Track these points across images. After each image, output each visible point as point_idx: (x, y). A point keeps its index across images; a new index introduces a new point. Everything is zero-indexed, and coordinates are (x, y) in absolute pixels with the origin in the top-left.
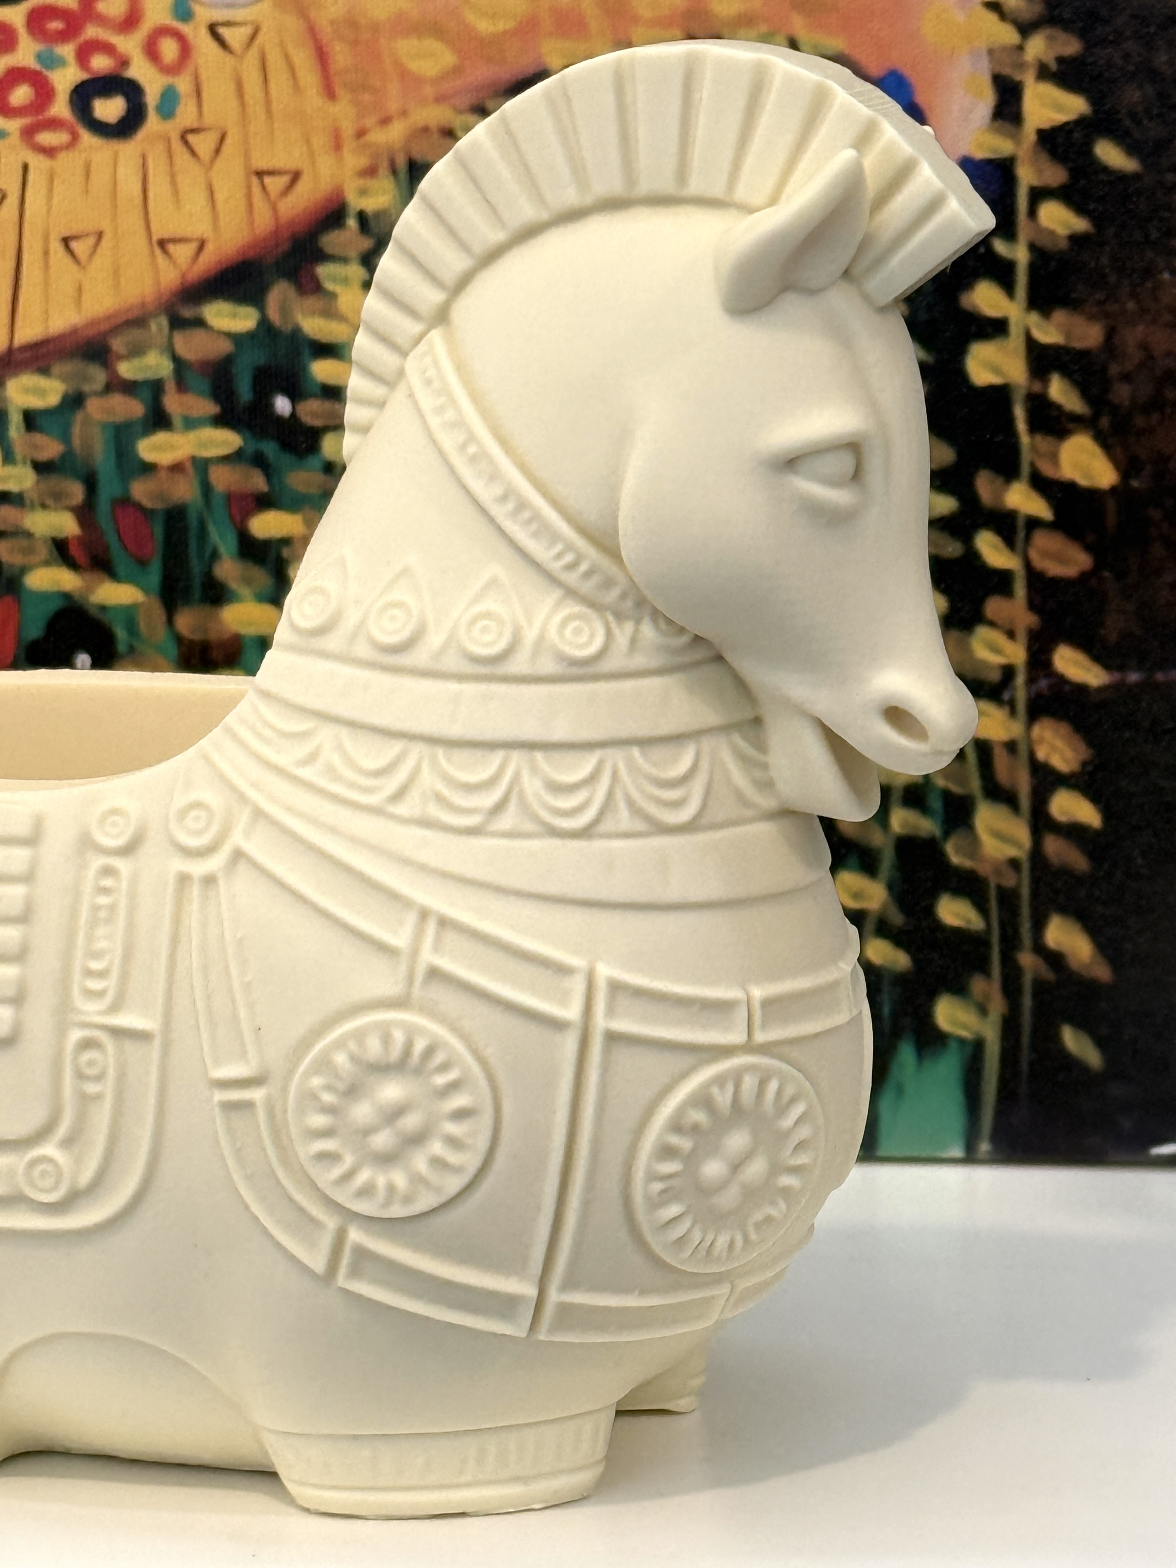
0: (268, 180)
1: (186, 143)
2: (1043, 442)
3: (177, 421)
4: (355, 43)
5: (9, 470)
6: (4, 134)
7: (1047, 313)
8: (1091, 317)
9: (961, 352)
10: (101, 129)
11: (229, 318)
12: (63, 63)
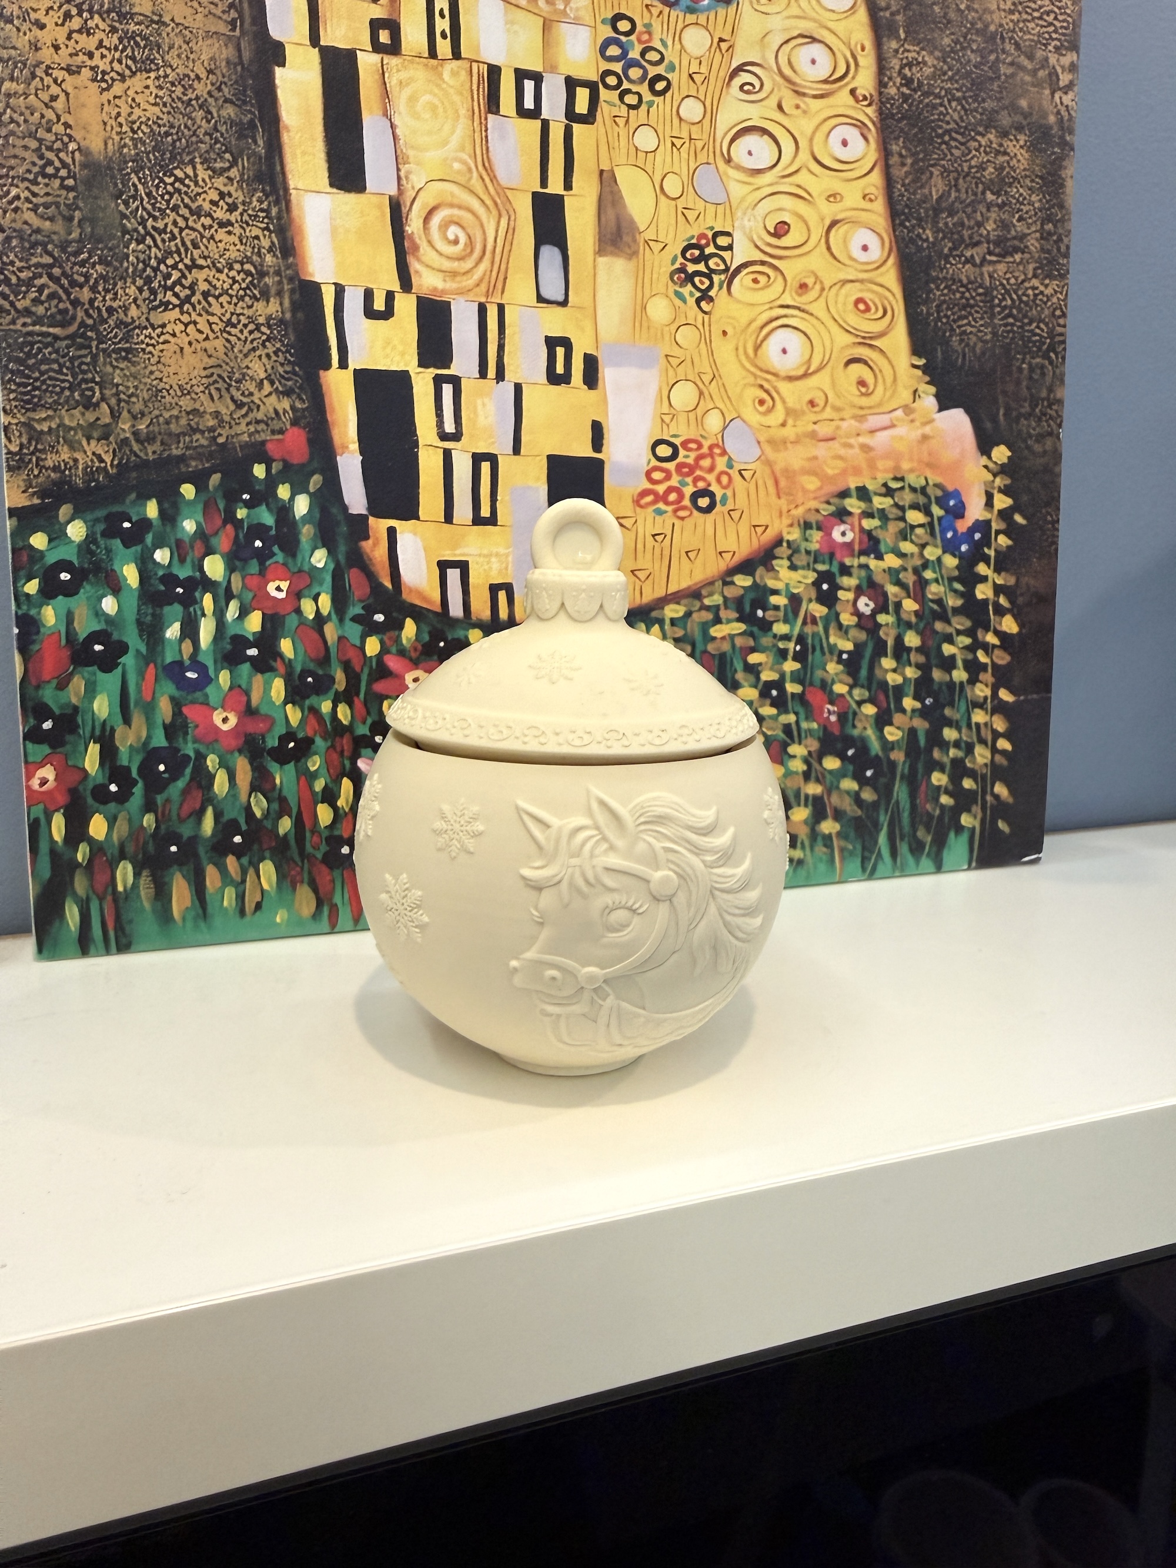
0: (757, 528)
1: (730, 515)
2: (997, 618)
3: (724, 621)
4: (787, 478)
6: (666, 512)
7: (999, 574)
8: (1012, 574)
9: (974, 588)
10: (700, 510)
11: (743, 581)
12: (687, 485)
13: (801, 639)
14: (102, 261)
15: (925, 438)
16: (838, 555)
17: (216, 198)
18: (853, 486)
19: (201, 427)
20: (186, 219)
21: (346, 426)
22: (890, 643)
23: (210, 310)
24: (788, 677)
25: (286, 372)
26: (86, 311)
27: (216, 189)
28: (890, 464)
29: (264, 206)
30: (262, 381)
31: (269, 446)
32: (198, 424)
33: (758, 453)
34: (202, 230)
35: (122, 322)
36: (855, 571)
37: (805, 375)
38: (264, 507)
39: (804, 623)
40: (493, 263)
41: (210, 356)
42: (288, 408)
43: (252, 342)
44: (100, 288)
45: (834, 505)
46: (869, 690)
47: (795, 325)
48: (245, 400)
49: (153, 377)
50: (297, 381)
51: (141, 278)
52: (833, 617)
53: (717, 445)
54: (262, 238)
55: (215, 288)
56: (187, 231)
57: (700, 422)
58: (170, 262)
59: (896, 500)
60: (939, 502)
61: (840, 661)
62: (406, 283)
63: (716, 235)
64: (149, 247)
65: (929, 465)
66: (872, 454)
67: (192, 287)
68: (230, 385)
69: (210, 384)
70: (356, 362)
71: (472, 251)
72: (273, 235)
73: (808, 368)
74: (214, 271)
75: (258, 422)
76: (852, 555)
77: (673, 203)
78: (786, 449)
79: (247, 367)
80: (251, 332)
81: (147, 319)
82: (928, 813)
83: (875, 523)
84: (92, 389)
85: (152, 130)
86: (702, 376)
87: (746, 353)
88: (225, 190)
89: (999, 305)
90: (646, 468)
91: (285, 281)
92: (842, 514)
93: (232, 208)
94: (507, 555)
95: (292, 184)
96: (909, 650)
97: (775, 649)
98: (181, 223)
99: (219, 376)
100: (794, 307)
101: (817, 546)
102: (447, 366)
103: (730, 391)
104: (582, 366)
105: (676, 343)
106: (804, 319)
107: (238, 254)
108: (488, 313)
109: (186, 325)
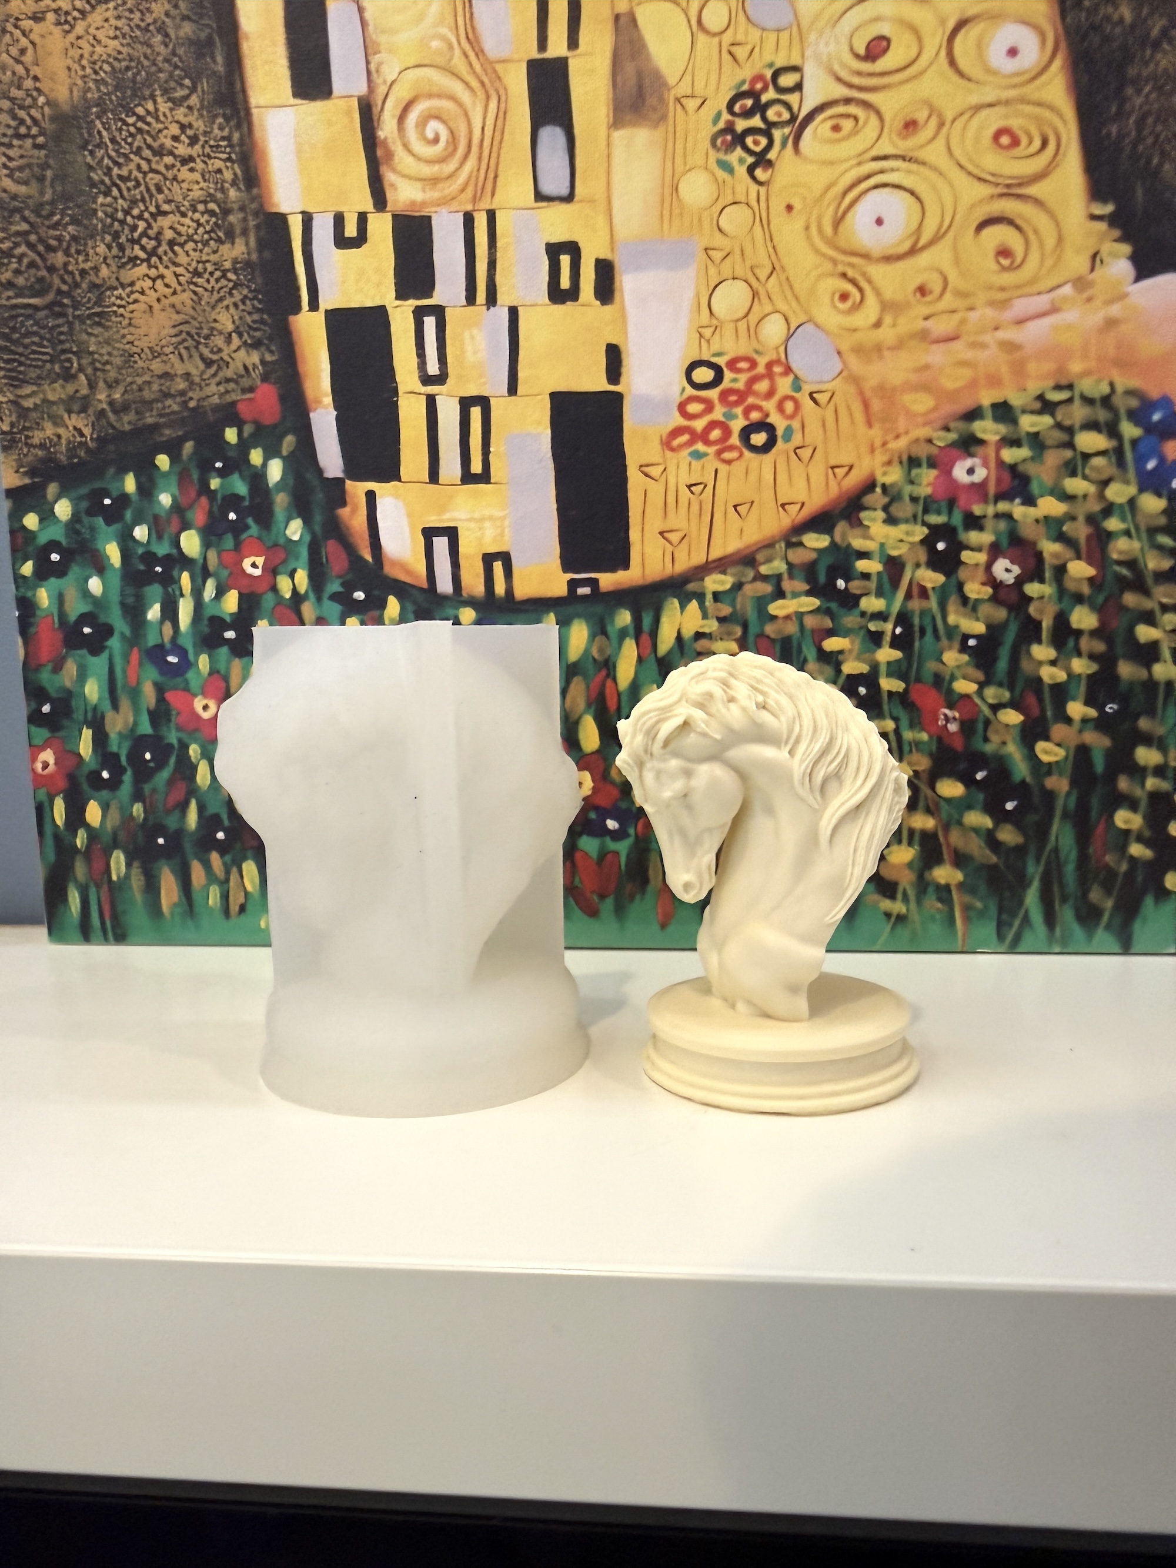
0: (837, 470)
1: (796, 454)
3: (788, 595)
4: (883, 398)
5: (705, 622)
6: (706, 455)
10: (754, 449)
11: (816, 541)
12: (736, 417)
13: (903, 618)
14: (75, 221)
15: (1111, 323)
16: (962, 500)
17: (177, 132)
18: (986, 402)
19: (173, 391)
20: (150, 162)
22: (1046, 624)
23: (177, 260)
24: (883, 669)
25: (254, 322)
26: (62, 278)
27: (178, 122)
28: (1051, 366)
29: (226, 133)
30: (230, 335)
31: (240, 407)
32: (169, 388)
33: (838, 366)
34: (164, 171)
35: (95, 285)
36: (989, 523)
37: (913, 251)
38: (237, 475)
39: (908, 596)
40: (480, 156)
41: (178, 312)
42: (257, 362)
43: (219, 291)
44: (73, 250)
45: (957, 431)
46: (1011, 688)
47: (898, 182)
48: (214, 357)
49: (125, 341)
50: (265, 331)
51: (110, 234)
52: (954, 589)
53: (778, 362)
54: (224, 170)
55: (179, 234)
56: (150, 175)
57: (754, 332)
58: (136, 212)
59: (1059, 418)
60: (1134, 416)
61: (964, 648)
62: (380, 201)
63: (776, 75)
64: (116, 199)
65: (1117, 363)
66: (1019, 355)
67: (158, 238)
68: (198, 342)
69: (180, 343)
70: (327, 301)
71: (455, 149)
72: (236, 166)
73: (917, 240)
74: (177, 214)
75: (227, 381)
76: (985, 501)
77: (716, 39)
78: (881, 357)
79: (215, 321)
80: (217, 280)
81: (117, 279)
82: (1107, 866)
83: (1023, 452)
84: (69, 360)
85: (113, 69)
86: (757, 271)
87: (820, 231)
88: (185, 121)
90: (678, 399)
91: (250, 218)
92: (969, 444)
93: (194, 141)
94: (503, 519)
95: (251, 104)
96: (1079, 633)
97: (862, 632)
98: (145, 166)
99: (188, 333)
100: (896, 157)
101: (928, 491)
102: (429, 295)
103: (797, 287)
104: (593, 276)
105: (720, 230)
106: (909, 172)
107: (201, 192)
108: (476, 224)
109: (154, 280)
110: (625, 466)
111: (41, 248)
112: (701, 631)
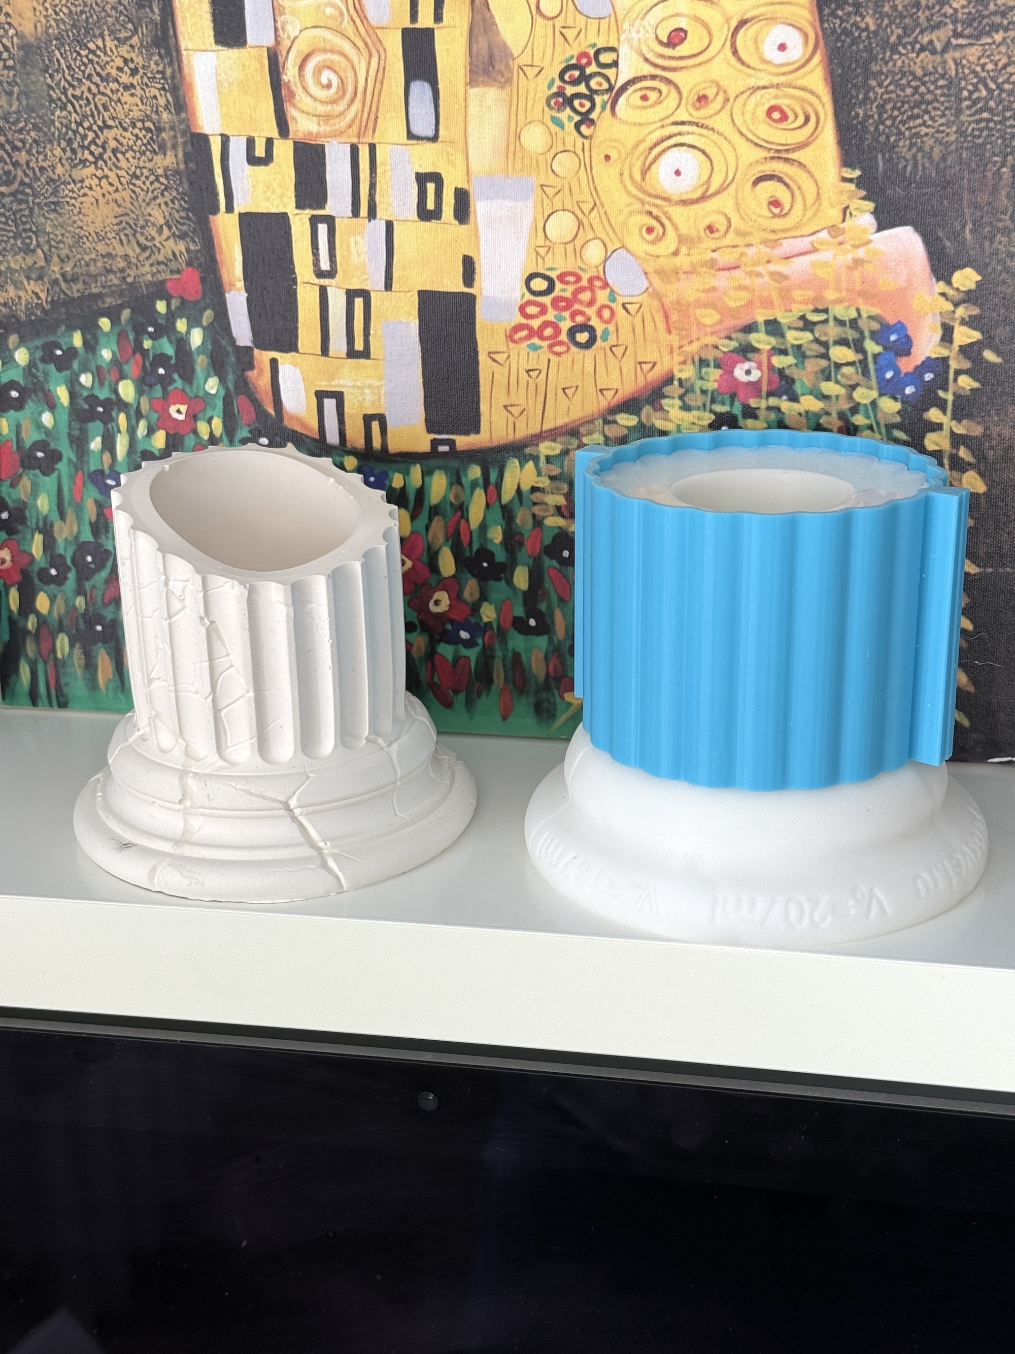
0: (643, 365)
1: (612, 351)
2: (956, 474)
4: (679, 311)
5: (540, 479)
6: (541, 347)
7: (959, 421)
8: (979, 423)
9: (923, 437)
10: (579, 345)
11: (627, 420)
12: (565, 319)
14: (36, 127)
15: (857, 262)
16: (741, 395)
17: (121, 64)
18: (760, 319)
19: (114, 268)
20: (98, 86)
21: (233, 265)
23: (119, 165)
25: (181, 218)
26: (24, 172)
27: (122, 57)
28: (811, 294)
29: (160, 68)
30: (161, 226)
31: (168, 284)
32: (111, 265)
33: (646, 284)
34: (109, 93)
35: (52, 180)
36: (762, 414)
37: (703, 198)
38: (165, 340)
40: (364, 103)
41: (119, 206)
42: (184, 250)
43: (153, 192)
44: (34, 151)
45: (737, 340)
47: (691, 143)
48: (148, 244)
49: (75, 226)
50: (191, 226)
51: (64, 139)
53: (598, 278)
54: (159, 97)
55: (122, 144)
56: (99, 96)
57: (579, 253)
58: (86, 124)
59: (817, 334)
60: (874, 336)
62: (284, 130)
63: (597, 53)
64: (70, 113)
65: (861, 294)
66: (785, 283)
67: (103, 147)
68: (135, 231)
69: (120, 231)
70: (240, 206)
71: (344, 94)
72: (168, 94)
73: (707, 189)
74: (121, 130)
75: (159, 263)
76: (759, 396)
77: (551, 23)
78: (679, 280)
79: (150, 215)
80: (152, 183)
81: (70, 176)
83: (790, 360)
84: (30, 238)
85: (70, 11)
86: (582, 205)
87: (631, 177)
88: (128, 56)
89: (969, 98)
90: (520, 303)
92: (746, 351)
93: (134, 72)
94: (379, 388)
95: (183, 45)
98: (94, 89)
99: (127, 223)
100: (690, 123)
101: (716, 386)
102: (324, 208)
103: (613, 221)
104: (453, 201)
105: (553, 171)
106: (701, 135)
107: (140, 113)
108: (360, 154)
109: (100, 179)
110: (476, 353)
111: (8, 147)
112: (536, 485)
